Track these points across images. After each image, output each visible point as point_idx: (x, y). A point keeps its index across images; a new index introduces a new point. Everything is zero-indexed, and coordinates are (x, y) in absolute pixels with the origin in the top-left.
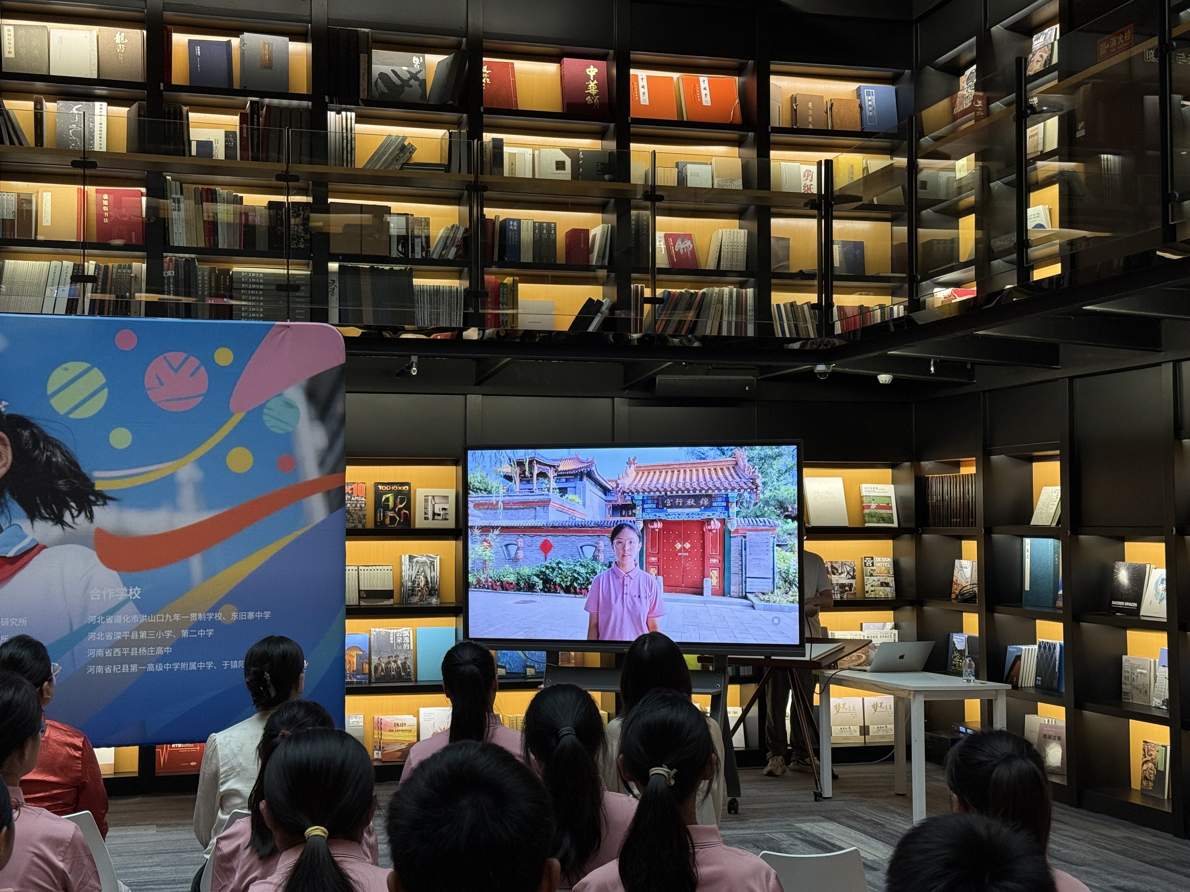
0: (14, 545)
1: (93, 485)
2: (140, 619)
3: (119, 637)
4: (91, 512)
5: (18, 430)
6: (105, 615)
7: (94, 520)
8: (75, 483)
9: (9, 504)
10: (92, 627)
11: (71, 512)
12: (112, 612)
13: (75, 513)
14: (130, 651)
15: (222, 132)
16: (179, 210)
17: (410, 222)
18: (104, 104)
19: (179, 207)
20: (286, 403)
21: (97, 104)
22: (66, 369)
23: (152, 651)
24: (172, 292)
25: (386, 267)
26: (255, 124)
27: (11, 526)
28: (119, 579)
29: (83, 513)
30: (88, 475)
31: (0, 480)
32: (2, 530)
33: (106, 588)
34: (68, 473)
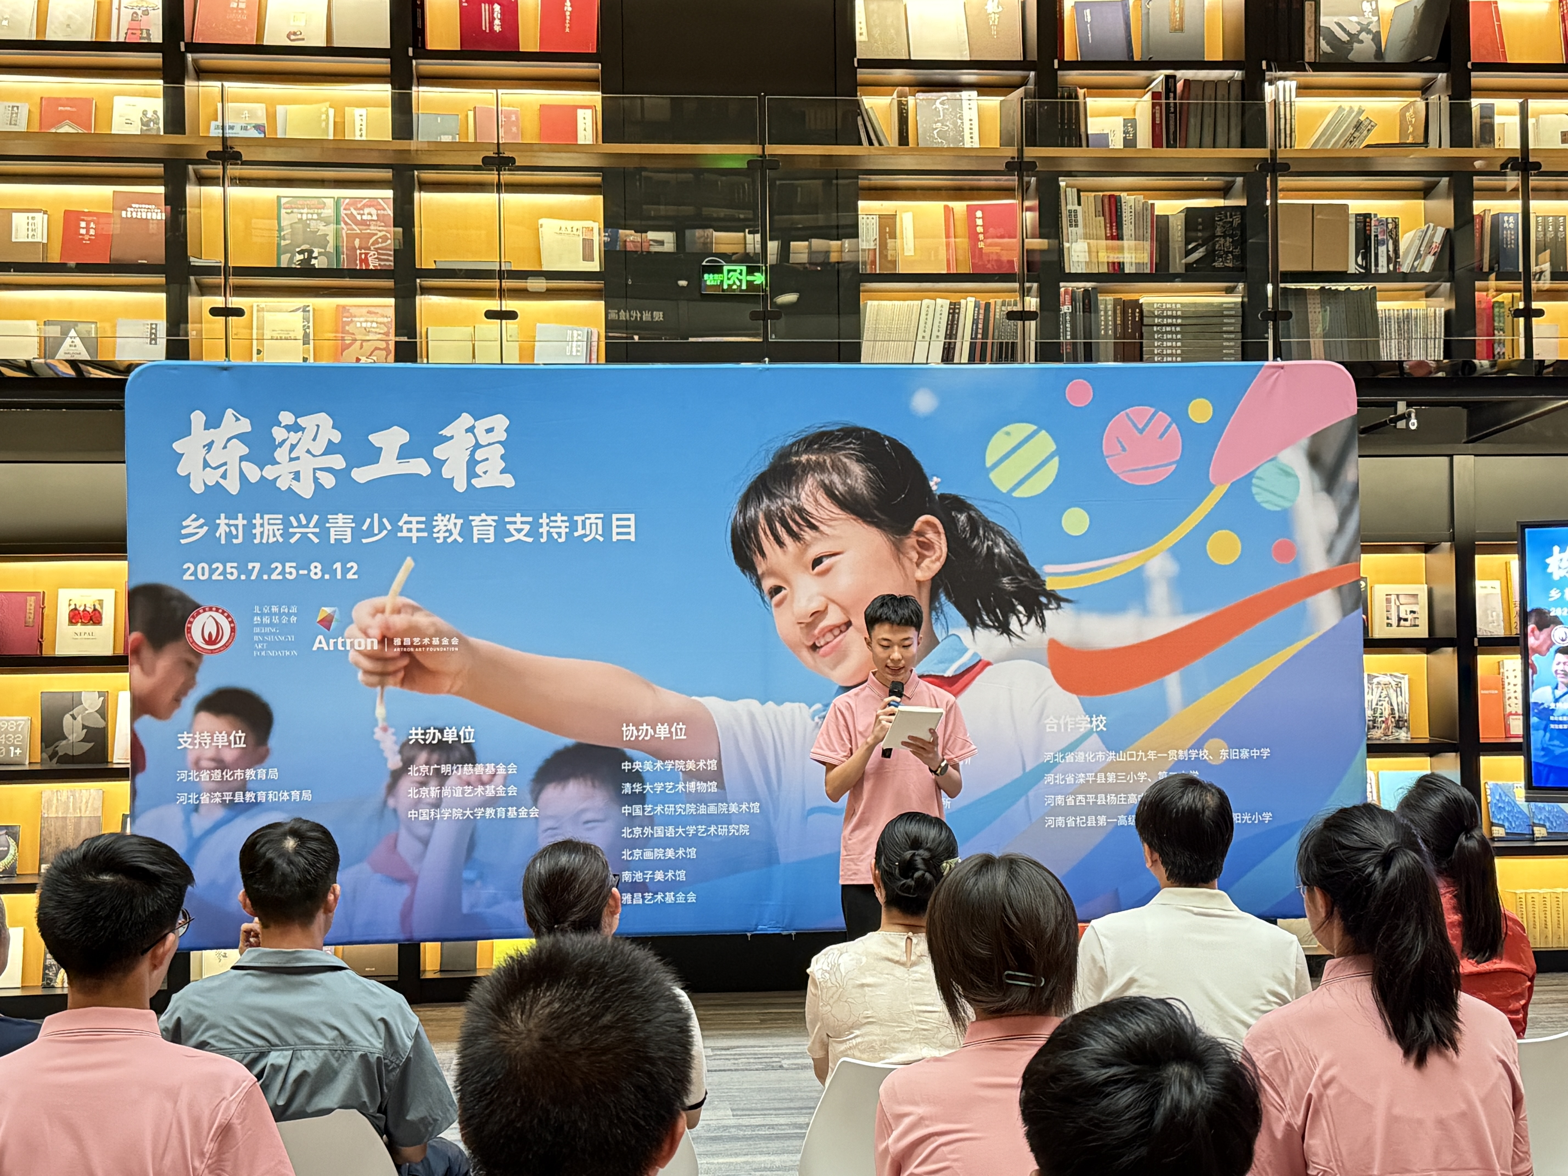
0: (952, 661)
1: (1043, 583)
3: (1082, 781)
4: (1043, 618)
5: (953, 513)
6: (1065, 751)
7: (1046, 629)
8: (1022, 582)
9: (945, 609)
10: (1048, 767)
11: (1018, 617)
12: (1072, 747)
13: (1024, 620)
14: (1096, 798)
15: (1120, 120)
16: (1076, 226)
17: (1373, 224)
18: (974, 94)
19: (1076, 221)
20: (1281, 469)
21: (965, 94)
22: (1008, 434)
23: (1123, 799)
24: (1069, 333)
25: (1341, 287)
26: (1172, 105)
27: (948, 636)
28: (1079, 704)
29: (1033, 619)
30: (1037, 571)
31: (933, 579)
32: (937, 643)
33: (1063, 717)
34: (1014, 568)
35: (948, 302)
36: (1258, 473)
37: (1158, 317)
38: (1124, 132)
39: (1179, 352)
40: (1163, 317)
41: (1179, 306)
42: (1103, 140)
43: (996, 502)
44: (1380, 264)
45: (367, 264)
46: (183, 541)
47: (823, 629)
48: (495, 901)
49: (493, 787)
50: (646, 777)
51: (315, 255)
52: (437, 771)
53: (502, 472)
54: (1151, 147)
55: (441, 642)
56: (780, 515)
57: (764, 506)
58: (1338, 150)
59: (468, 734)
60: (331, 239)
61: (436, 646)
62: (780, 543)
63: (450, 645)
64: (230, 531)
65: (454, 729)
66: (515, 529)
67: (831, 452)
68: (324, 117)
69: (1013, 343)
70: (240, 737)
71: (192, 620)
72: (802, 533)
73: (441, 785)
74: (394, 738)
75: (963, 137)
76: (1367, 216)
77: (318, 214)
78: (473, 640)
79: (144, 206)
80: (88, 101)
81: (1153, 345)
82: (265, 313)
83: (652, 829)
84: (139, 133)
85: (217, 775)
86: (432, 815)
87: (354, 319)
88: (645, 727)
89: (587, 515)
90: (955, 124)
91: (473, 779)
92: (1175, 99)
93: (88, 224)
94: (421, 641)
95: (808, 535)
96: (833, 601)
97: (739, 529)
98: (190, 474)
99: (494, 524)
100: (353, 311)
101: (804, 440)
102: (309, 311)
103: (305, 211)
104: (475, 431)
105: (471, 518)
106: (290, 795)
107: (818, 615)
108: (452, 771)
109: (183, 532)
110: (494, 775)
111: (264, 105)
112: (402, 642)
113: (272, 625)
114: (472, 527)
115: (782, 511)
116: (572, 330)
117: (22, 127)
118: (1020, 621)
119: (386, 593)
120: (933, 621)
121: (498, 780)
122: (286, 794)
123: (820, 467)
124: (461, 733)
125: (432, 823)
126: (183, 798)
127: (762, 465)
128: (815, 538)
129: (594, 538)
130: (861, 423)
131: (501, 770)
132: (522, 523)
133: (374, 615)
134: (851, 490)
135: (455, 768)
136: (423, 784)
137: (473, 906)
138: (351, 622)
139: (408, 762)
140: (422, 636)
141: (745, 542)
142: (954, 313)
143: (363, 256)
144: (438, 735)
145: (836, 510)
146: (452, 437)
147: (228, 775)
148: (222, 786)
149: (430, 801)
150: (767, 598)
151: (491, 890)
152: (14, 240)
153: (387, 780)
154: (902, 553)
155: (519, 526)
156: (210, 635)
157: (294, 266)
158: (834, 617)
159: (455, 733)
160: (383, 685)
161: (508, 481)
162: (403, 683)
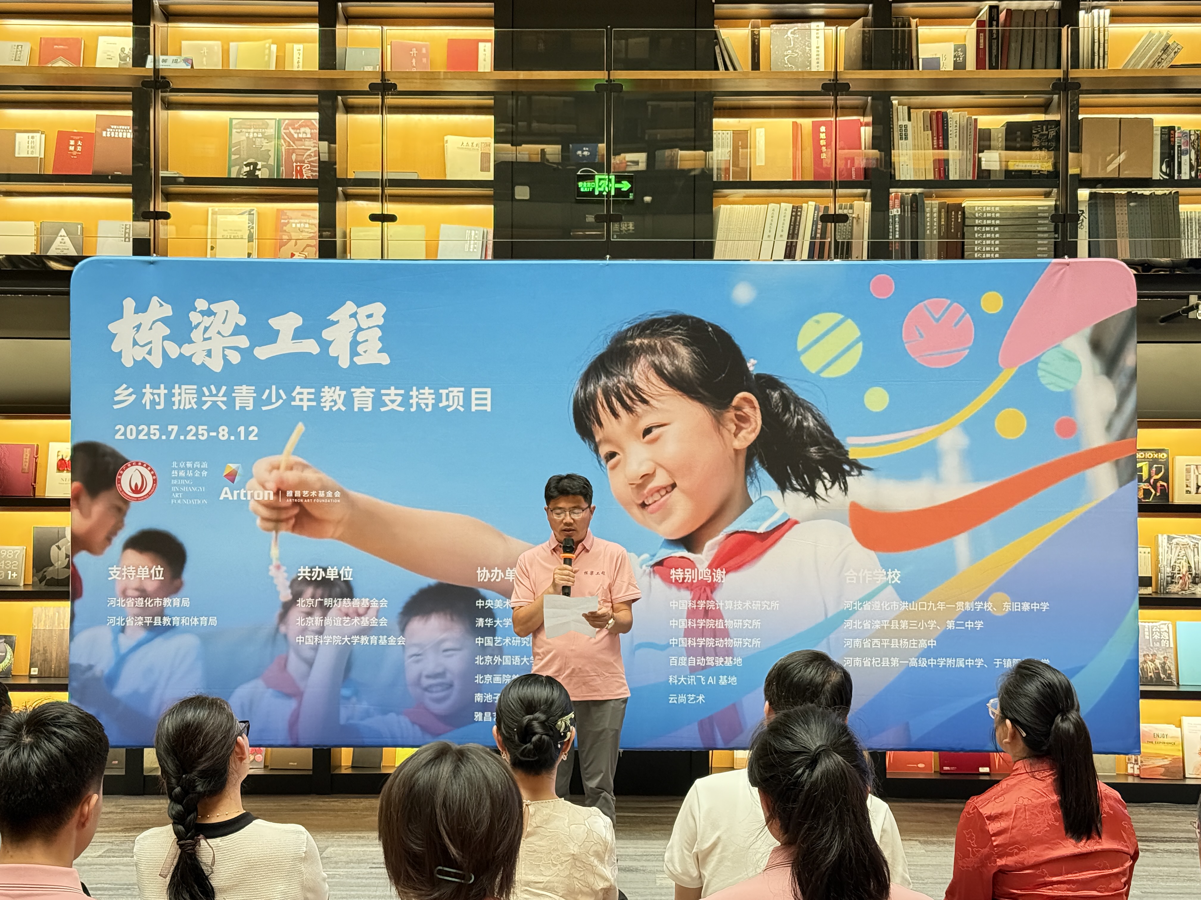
0: (764, 519)
1: (847, 453)
2: (900, 607)
3: (877, 626)
4: (845, 483)
5: (767, 391)
6: (862, 600)
7: (848, 493)
8: (827, 451)
9: (759, 474)
10: (848, 614)
11: (823, 483)
12: (870, 597)
13: (829, 485)
14: (890, 642)
15: (951, 46)
16: (906, 139)
17: (1176, 136)
18: (822, 24)
19: (906, 135)
20: (1065, 355)
21: (814, 25)
22: (818, 322)
23: (914, 644)
24: (897, 233)
25: (1147, 192)
26: (995, 32)
27: (761, 498)
28: (877, 560)
29: (837, 484)
30: (841, 442)
31: (749, 448)
32: (751, 503)
33: (862, 570)
34: (821, 440)
35: (791, 205)
36: (1043, 358)
37: (979, 218)
38: (955, 56)
39: (997, 249)
40: (983, 219)
41: (997, 209)
42: (933, 64)
43: (806, 381)
44: (1183, 171)
45: (302, 175)
46: (116, 407)
47: (651, 490)
48: (367, 714)
49: (367, 618)
50: (497, 614)
51: (258, 167)
52: (321, 603)
53: (379, 352)
54: (975, 69)
55: (325, 494)
56: (616, 390)
57: (602, 383)
58: (1146, 70)
59: (347, 573)
60: (272, 153)
61: (322, 498)
62: (616, 415)
63: (334, 497)
64: (154, 399)
65: (335, 568)
66: (390, 400)
67: (660, 336)
68: (267, 51)
69: (848, 242)
70: (159, 571)
71: (121, 472)
72: (635, 406)
73: (324, 615)
74: (286, 575)
75: (810, 62)
76: (1172, 128)
77: (263, 133)
78: (353, 493)
79: (120, 127)
80: (78, 41)
81: (974, 244)
82: (218, 216)
83: (501, 658)
84: (117, 67)
85: (140, 601)
86: (316, 640)
87: (291, 221)
88: (496, 571)
89: (450, 389)
90: (804, 52)
91: (351, 611)
92: (997, 26)
93: (76, 142)
94: (309, 493)
95: (640, 408)
96: (661, 466)
97: (580, 402)
98: (121, 351)
99: (372, 395)
100: (289, 214)
101: (638, 326)
102: (253, 214)
103: (252, 130)
104: (357, 316)
105: (353, 390)
106: (199, 621)
107: (647, 477)
108: (333, 604)
109: (116, 399)
110: (368, 608)
111: (219, 43)
112: (294, 494)
113: (187, 478)
114: (353, 398)
115: (618, 388)
116: (471, 230)
117: (24, 63)
118: (825, 486)
119: (280, 452)
120: (748, 485)
121: (371, 612)
122: (196, 619)
123: (652, 350)
124: (342, 572)
125: (316, 648)
126: (112, 620)
127: (599, 347)
128: (646, 411)
129: (456, 409)
130: (688, 312)
131: (375, 605)
132: (396, 395)
133: (271, 471)
134: (678, 370)
135: (335, 601)
136: (309, 614)
137: (348, 719)
138: (252, 476)
139: (297, 596)
140: (311, 489)
141: (585, 414)
142: (796, 216)
143: (299, 168)
144: (322, 573)
145: (665, 387)
146: (338, 322)
147: (149, 602)
148: (144, 611)
149: (314, 628)
150: (603, 462)
151: (364, 705)
152: (17, 155)
153: (279, 610)
154: (722, 425)
155: (393, 397)
156: (136, 485)
157: (241, 176)
158: (661, 479)
159: (337, 572)
160: (277, 530)
161: (384, 359)
162: (294, 529)
